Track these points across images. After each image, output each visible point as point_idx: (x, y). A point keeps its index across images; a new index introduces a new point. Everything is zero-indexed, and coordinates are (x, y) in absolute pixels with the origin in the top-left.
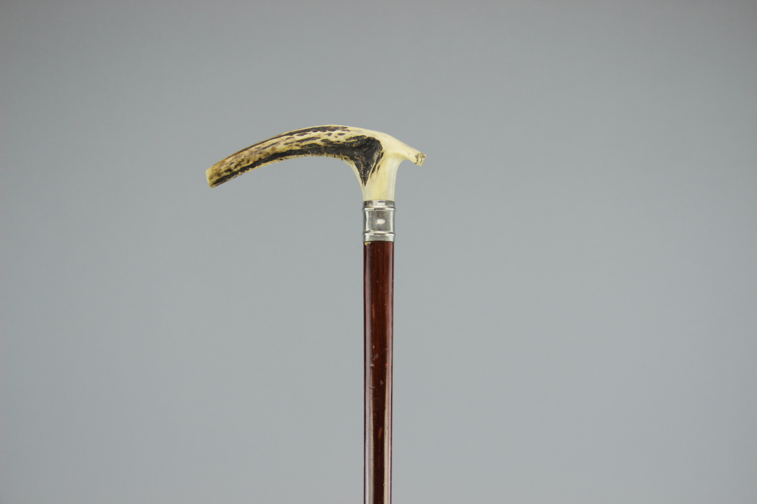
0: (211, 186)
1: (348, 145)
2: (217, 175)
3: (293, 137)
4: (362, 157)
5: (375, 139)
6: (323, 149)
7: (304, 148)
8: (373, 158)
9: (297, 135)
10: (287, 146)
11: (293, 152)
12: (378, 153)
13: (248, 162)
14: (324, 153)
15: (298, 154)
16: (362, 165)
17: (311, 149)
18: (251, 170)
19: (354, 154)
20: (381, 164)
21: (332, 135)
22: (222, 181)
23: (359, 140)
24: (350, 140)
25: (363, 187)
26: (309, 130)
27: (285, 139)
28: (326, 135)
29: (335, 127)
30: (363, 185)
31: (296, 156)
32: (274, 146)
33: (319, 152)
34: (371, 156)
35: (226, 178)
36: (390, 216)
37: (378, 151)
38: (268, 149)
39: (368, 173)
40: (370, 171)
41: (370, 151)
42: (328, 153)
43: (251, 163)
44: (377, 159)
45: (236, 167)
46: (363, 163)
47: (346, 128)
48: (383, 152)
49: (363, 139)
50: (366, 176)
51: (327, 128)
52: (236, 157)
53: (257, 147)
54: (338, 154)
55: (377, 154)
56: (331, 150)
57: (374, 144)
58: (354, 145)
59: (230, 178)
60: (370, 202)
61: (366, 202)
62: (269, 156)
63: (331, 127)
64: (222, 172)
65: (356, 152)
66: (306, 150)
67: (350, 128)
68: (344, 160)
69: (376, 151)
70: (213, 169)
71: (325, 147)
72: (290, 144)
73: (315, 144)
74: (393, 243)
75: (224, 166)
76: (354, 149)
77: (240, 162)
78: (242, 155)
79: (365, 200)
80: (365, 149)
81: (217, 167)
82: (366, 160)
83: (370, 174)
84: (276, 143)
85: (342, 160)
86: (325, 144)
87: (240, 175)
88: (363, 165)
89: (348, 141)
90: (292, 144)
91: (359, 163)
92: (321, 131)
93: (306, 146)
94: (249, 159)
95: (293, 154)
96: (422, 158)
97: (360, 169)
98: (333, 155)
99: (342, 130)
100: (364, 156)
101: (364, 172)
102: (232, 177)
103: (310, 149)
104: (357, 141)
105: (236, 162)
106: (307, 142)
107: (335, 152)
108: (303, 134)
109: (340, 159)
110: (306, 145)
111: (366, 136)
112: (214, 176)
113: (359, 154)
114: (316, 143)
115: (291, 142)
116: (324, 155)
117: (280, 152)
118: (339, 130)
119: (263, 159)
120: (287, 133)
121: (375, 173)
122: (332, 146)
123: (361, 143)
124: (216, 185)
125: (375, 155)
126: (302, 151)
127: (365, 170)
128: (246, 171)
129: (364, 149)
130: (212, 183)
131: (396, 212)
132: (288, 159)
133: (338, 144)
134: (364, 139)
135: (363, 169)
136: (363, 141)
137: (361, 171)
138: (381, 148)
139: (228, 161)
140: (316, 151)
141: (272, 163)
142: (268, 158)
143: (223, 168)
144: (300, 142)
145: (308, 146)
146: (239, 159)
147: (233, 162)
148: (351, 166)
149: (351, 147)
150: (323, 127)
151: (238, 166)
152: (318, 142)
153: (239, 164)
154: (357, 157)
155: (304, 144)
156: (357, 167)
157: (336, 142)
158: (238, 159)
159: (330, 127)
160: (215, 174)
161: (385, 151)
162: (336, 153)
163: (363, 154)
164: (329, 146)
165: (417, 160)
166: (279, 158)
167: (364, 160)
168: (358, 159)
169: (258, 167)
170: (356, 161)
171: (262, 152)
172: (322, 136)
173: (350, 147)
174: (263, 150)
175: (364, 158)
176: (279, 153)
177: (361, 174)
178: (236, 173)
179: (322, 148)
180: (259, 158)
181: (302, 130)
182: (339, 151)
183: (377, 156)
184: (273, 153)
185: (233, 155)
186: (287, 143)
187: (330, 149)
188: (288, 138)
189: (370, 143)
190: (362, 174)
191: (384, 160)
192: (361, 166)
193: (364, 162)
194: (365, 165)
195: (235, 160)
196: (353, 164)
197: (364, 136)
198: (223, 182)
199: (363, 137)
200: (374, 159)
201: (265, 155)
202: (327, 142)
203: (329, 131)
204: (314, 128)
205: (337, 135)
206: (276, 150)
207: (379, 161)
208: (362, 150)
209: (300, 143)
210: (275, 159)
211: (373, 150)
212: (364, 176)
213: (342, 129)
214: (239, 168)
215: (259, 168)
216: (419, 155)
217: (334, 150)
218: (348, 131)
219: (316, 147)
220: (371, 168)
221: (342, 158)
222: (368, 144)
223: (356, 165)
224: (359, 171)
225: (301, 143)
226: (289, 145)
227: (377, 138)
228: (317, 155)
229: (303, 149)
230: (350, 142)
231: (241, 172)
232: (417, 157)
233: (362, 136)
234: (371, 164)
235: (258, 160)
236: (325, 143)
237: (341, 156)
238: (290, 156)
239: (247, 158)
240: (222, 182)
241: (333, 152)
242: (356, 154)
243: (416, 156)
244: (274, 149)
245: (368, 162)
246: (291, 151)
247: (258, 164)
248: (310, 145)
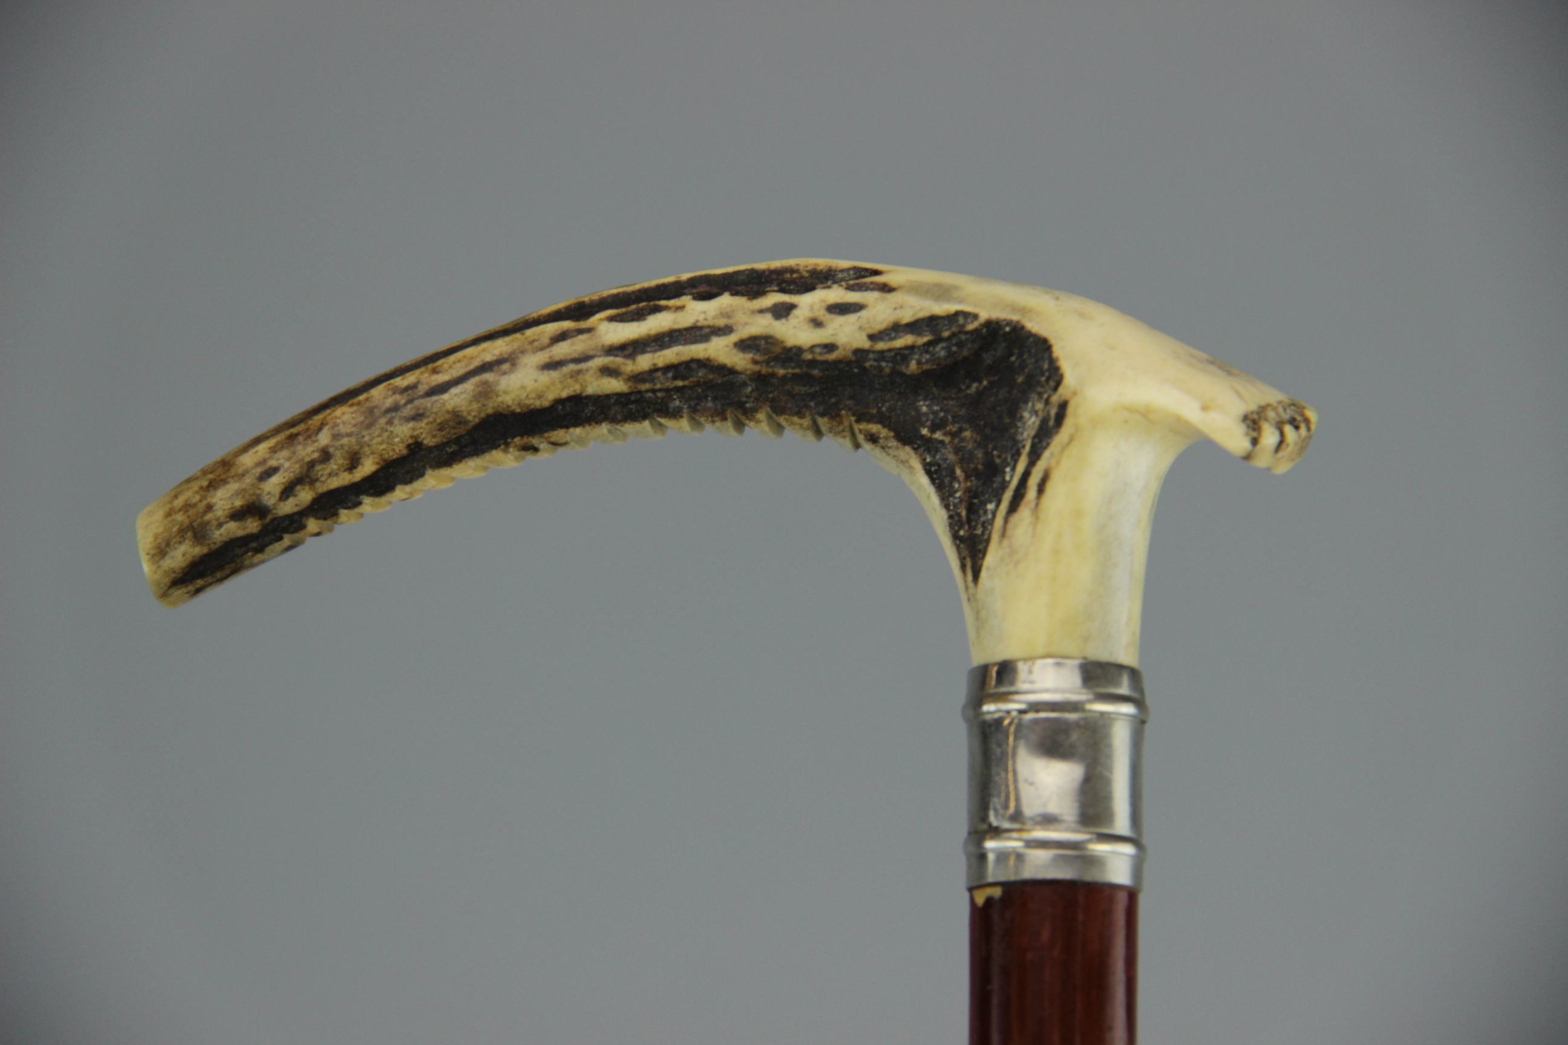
0: (164, 595)
1: (883, 364)
2: (189, 534)
3: (589, 330)
4: (961, 430)
5: (1023, 328)
6: (749, 389)
7: (646, 386)
8: (1016, 432)
9: (611, 319)
10: (554, 374)
11: (588, 411)
12: (1039, 406)
13: (354, 462)
14: (755, 410)
15: (619, 417)
16: (958, 472)
17: (684, 387)
18: (368, 504)
19: (917, 410)
20: (1058, 463)
21: (796, 312)
22: (221, 568)
23: (937, 340)
24: (892, 339)
25: (967, 588)
26: (675, 290)
27: (546, 340)
28: (761, 311)
29: (820, 268)
30: (965, 581)
31: (604, 428)
32: (488, 376)
33: (730, 405)
34: (1007, 421)
35: (238, 551)
36: (1109, 746)
37: (1040, 394)
38: (456, 395)
39: (990, 516)
40: (998, 506)
41: (1003, 393)
42: (778, 409)
43: (368, 467)
44: (1034, 437)
45: (288, 491)
46: (965, 459)
47: (876, 273)
48: (1063, 398)
49: (962, 331)
50: (979, 531)
51: (774, 276)
52: (292, 438)
53: (400, 382)
54: (832, 413)
55: (1036, 413)
56: (791, 394)
57: (1020, 355)
58: (913, 366)
59: (260, 550)
60: (1006, 670)
61: (984, 669)
62: (462, 430)
63: (797, 271)
64: (218, 519)
65: (925, 400)
66: (659, 395)
67: (894, 276)
68: (867, 446)
69: (1034, 396)
70: (171, 502)
71: (761, 380)
72: (572, 367)
73: (704, 364)
74: (1132, 895)
75: (228, 486)
76: (918, 384)
77: (312, 464)
78: (320, 429)
79: (978, 658)
80: (975, 385)
81: (190, 495)
82: (979, 445)
83: (999, 521)
84: (499, 362)
85: (857, 446)
86: (755, 362)
87: (318, 534)
88: (964, 471)
89: (881, 346)
90: (583, 366)
91: (945, 460)
92: (735, 293)
93: (659, 374)
94: (357, 448)
95: (593, 419)
96: (1288, 429)
97: (952, 494)
98: (806, 422)
99: (850, 288)
100: (972, 421)
101: (971, 509)
102: (270, 543)
103: (678, 389)
104: (929, 344)
105: (287, 465)
106: (659, 354)
107: (812, 404)
108: (642, 309)
109: (847, 443)
110: (655, 370)
111: (975, 316)
112: (178, 539)
113: (941, 410)
114: (708, 360)
115: (576, 355)
116: (758, 422)
117: (518, 410)
118: (835, 286)
119: (430, 449)
120: (561, 305)
121: (1024, 512)
122: (797, 371)
123: (951, 354)
124: (191, 588)
125: (1026, 415)
126: (633, 402)
127: (975, 496)
128: (344, 513)
129: (968, 387)
130: (167, 580)
131: (1147, 726)
132: (566, 444)
133: (826, 362)
134: (967, 333)
135: (968, 490)
136: (960, 345)
137: (955, 505)
138: (1055, 376)
139: (248, 460)
140: (715, 399)
141: (486, 468)
142: (457, 440)
143: (225, 499)
144: (626, 352)
145: (670, 375)
146: (307, 451)
147: (273, 463)
148: (905, 475)
149: (902, 374)
150: (753, 271)
151: (298, 488)
152: (719, 350)
153: (308, 476)
154: (933, 429)
155: (645, 362)
156: (933, 481)
157: (818, 350)
158: (300, 447)
159: (792, 270)
160: (182, 532)
161: (1075, 393)
162: (821, 409)
163: (962, 412)
164: (781, 372)
165: (1255, 442)
166: (517, 440)
167: (970, 446)
168: (936, 439)
169: (408, 488)
170: (928, 450)
171: (425, 409)
172: (740, 317)
173: (891, 374)
174: (427, 402)
175: (967, 434)
176: (513, 414)
177: (955, 522)
178: (294, 523)
179: (744, 384)
180: (410, 441)
181: (640, 291)
182: (833, 400)
183: (1033, 419)
184: (483, 415)
185: (277, 431)
186: (557, 358)
187: (788, 387)
188: (562, 337)
189: (1000, 349)
190: (960, 521)
191: (1071, 439)
192: (954, 478)
193: (971, 453)
194: (976, 469)
195: (285, 453)
196: (911, 467)
197: (966, 315)
198: (227, 571)
199: (961, 320)
200: (1019, 438)
201: (441, 427)
202: (767, 352)
203: (782, 291)
204: (707, 280)
205: (821, 314)
206: (500, 399)
207: (1045, 448)
208: (960, 390)
209: (627, 357)
210: (495, 447)
211: (1015, 392)
212: (972, 528)
213: (851, 282)
214: (305, 496)
215: (417, 497)
216: (1271, 414)
217: (807, 394)
218: (886, 289)
219: (711, 376)
220: (1004, 486)
221: (853, 435)
222: (988, 358)
223: (929, 473)
224: (947, 507)
225: (632, 356)
226: (565, 369)
227: (1033, 326)
228: (718, 424)
229: (640, 392)
230: (890, 350)
231: (317, 518)
232: (1254, 422)
233: (957, 314)
234: (1008, 465)
235: (405, 452)
236: (758, 357)
237: (846, 423)
238: (577, 431)
239: (345, 441)
240: (219, 575)
241: (807, 406)
242: (925, 414)
243: (1245, 418)
244: (486, 392)
245: (992, 456)
246: (577, 400)
247: (408, 472)
248: (677, 369)
